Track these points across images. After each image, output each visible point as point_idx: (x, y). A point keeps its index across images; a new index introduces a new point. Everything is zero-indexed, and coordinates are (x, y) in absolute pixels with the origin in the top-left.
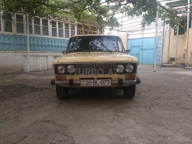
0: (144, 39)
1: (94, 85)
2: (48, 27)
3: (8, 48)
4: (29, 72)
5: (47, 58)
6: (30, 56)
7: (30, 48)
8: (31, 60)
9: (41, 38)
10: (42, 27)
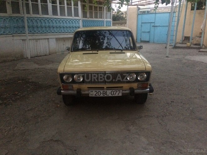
0: (156, 14)
1: (103, 95)
2: (47, 5)
3: (4, 32)
4: (29, 58)
5: (48, 42)
6: (29, 40)
7: (28, 30)
8: (31, 44)
9: (41, 18)
10: (40, 4)
